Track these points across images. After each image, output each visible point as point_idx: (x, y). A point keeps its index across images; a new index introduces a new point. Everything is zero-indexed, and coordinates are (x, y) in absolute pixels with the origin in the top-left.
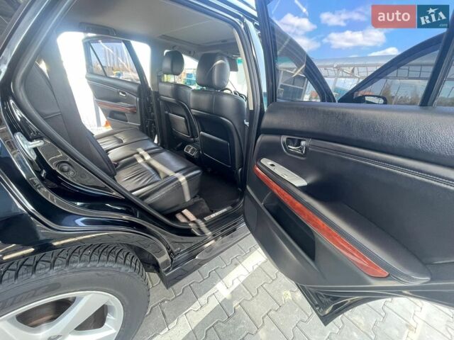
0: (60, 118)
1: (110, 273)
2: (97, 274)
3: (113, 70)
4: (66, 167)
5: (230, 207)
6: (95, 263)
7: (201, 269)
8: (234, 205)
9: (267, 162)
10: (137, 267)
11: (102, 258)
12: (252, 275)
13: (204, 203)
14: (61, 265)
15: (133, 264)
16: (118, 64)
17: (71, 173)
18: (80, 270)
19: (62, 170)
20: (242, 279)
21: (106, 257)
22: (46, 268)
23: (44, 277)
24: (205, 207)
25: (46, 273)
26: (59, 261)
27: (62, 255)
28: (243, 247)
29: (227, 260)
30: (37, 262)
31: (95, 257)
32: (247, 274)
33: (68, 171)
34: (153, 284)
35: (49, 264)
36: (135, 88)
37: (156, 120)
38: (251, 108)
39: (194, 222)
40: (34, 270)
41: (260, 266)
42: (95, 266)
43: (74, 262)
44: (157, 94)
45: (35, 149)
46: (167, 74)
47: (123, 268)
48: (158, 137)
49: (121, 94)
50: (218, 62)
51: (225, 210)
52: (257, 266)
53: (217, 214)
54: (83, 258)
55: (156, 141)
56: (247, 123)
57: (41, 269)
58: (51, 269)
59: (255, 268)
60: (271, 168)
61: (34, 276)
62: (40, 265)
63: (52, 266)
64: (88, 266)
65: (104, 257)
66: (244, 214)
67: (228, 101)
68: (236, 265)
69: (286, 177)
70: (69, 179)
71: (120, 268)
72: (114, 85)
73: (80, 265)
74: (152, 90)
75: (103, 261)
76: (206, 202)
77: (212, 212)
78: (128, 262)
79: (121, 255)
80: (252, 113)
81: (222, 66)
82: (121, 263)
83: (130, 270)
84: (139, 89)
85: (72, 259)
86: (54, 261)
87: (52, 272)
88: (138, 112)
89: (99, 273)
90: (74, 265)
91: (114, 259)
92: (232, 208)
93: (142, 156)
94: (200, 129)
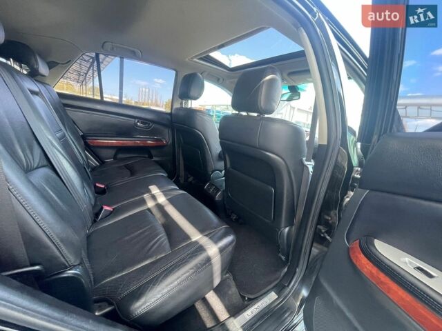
3: (143, 104)
16: (148, 100)
56: (307, 163)
92: (277, 297)
93: (154, 197)
94: (228, 166)
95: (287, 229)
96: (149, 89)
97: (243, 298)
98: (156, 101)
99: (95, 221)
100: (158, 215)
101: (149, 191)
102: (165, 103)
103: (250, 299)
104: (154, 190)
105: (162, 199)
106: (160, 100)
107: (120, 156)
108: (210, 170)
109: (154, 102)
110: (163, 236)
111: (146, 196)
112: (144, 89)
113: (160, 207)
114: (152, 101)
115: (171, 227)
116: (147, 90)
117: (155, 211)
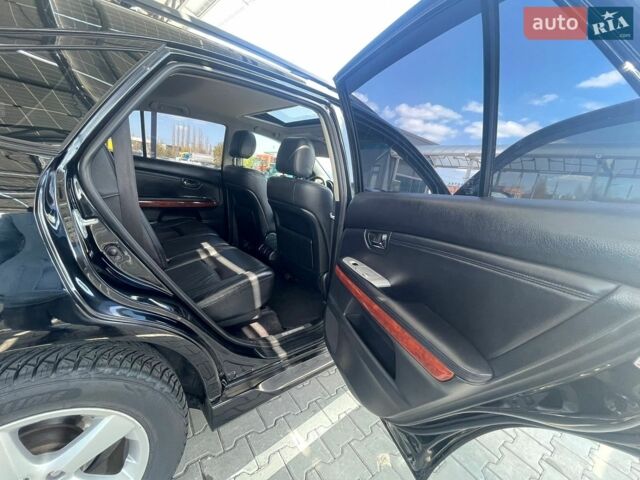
0: (118, 198)
1: (141, 388)
2: (126, 387)
3: (180, 149)
4: (115, 251)
5: (310, 325)
6: (125, 372)
7: (261, 407)
8: (314, 323)
9: (349, 262)
10: (176, 388)
11: (134, 367)
12: (335, 427)
13: (276, 318)
14: (87, 366)
15: (172, 383)
16: (188, 144)
17: (118, 257)
18: (107, 377)
19: (110, 254)
20: (322, 431)
21: (139, 367)
22: (68, 367)
23: (65, 377)
24: (276, 322)
25: (67, 374)
26: (84, 362)
27: (89, 356)
28: (328, 388)
29: (301, 404)
30: (60, 360)
31: (127, 364)
32: (329, 425)
33: (116, 254)
34: (194, 431)
35: (72, 364)
38: (337, 199)
39: (265, 339)
40: (55, 369)
41: (349, 415)
42: (124, 375)
43: (102, 366)
45: (88, 228)
47: (159, 385)
50: (302, 147)
51: (301, 328)
52: (344, 415)
53: (290, 332)
54: (112, 363)
56: (333, 217)
57: (63, 368)
58: (74, 369)
59: (342, 417)
60: (353, 268)
61: (53, 376)
62: (63, 363)
63: (75, 367)
64: (118, 373)
65: (137, 365)
66: (326, 337)
67: (310, 190)
68: (315, 412)
69: (366, 277)
70: (116, 265)
71: (154, 384)
73: (108, 370)
75: (136, 370)
76: (278, 316)
77: (285, 330)
78: (165, 378)
79: (158, 367)
80: (338, 205)
81: (306, 152)
82: (157, 378)
83: (167, 389)
85: (100, 362)
86: (79, 361)
87: (75, 374)
89: (128, 385)
90: (101, 369)
91: (149, 371)
93: (206, 252)
94: (278, 223)
96: (189, 127)
98: (200, 145)
100: (210, 264)
101: (202, 247)
102: (213, 149)
104: (206, 246)
105: (213, 253)
106: (207, 144)
107: (166, 218)
108: (264, 231)
109: (197, 146)
110: (214, 275)
111: (199, 250)
112: (181, 127)
113: (213, 259)
114: (194, 144)
115: (221, 270)
116: (186, 128)
117: (208, 261)
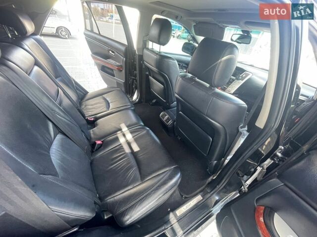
36: (123, 48)
37: (138, 78)
44: (141, 57)
46: (153, 42)
48: (138, 92)
49: (110, 52)
55: (135, 97)
72: (105, 43)
74: (137, 53)
84: (126, 50)
88: (124, 71)
92: (202, 198)
95: (216, 162)
97: (182, 196)
99: (92, 152)
103: (186, 198)
